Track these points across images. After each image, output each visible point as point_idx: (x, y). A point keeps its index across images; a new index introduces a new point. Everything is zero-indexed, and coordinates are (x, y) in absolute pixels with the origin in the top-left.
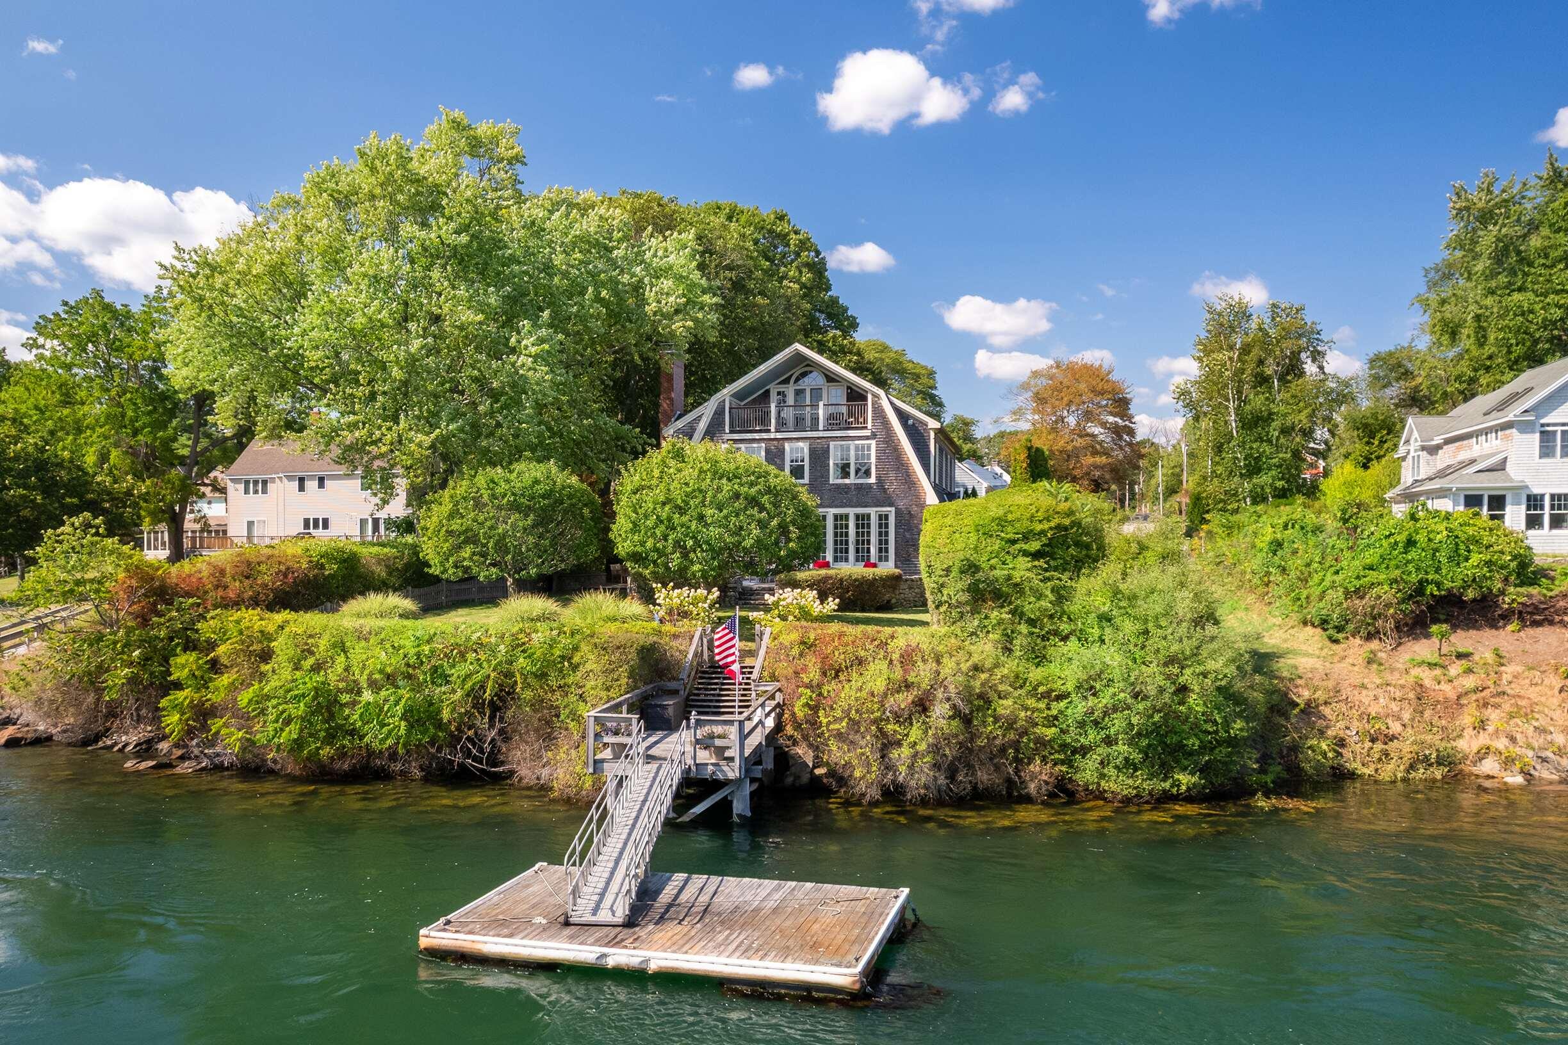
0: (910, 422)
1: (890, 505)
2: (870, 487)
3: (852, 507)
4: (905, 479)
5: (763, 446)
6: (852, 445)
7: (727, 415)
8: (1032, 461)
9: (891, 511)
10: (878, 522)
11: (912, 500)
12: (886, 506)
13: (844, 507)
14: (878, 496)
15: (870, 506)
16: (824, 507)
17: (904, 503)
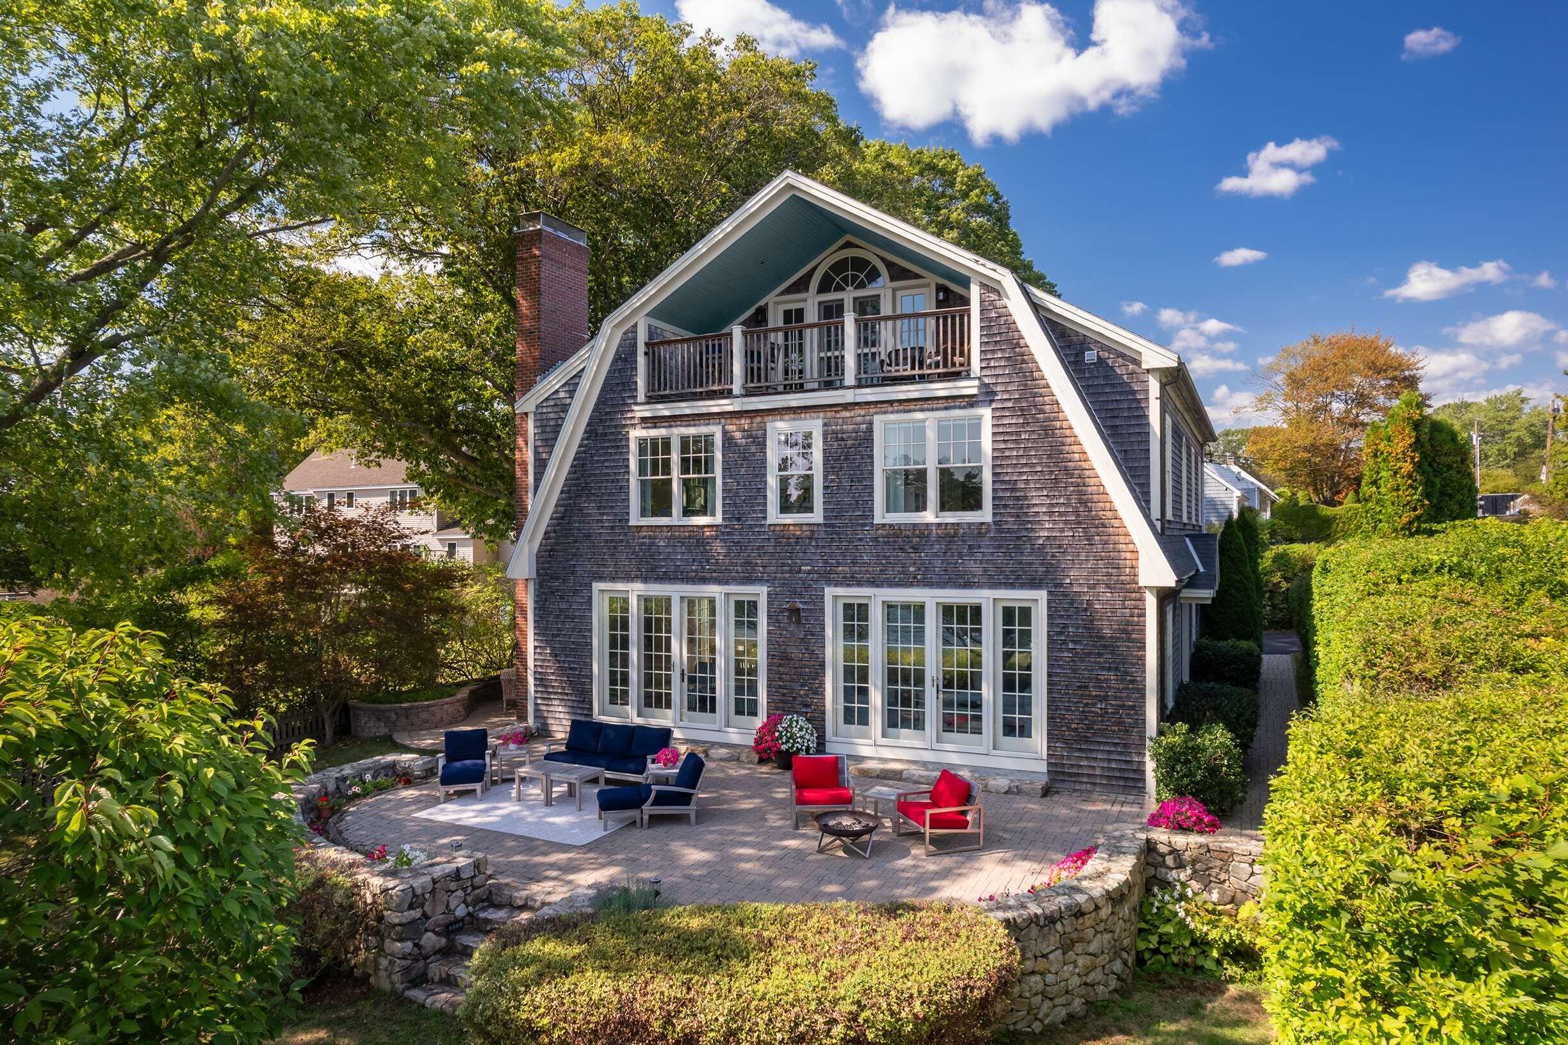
0: (1090, 356)
1: (1034, 584)
2: (980, 535)
3: (930, 585)
4: (1076, 513)
5: (716, 431)
6: (930, 419)
7: (641, 360)
8: (1424, 455)
9: (1038, 600)
10: (1000, 627)
11: (1095, 571)
12: (1022, 586)
13: (911, 585)
14: (1000, 558)
15: (980, 586)
16: (860, 584)
17: (1076, 577)
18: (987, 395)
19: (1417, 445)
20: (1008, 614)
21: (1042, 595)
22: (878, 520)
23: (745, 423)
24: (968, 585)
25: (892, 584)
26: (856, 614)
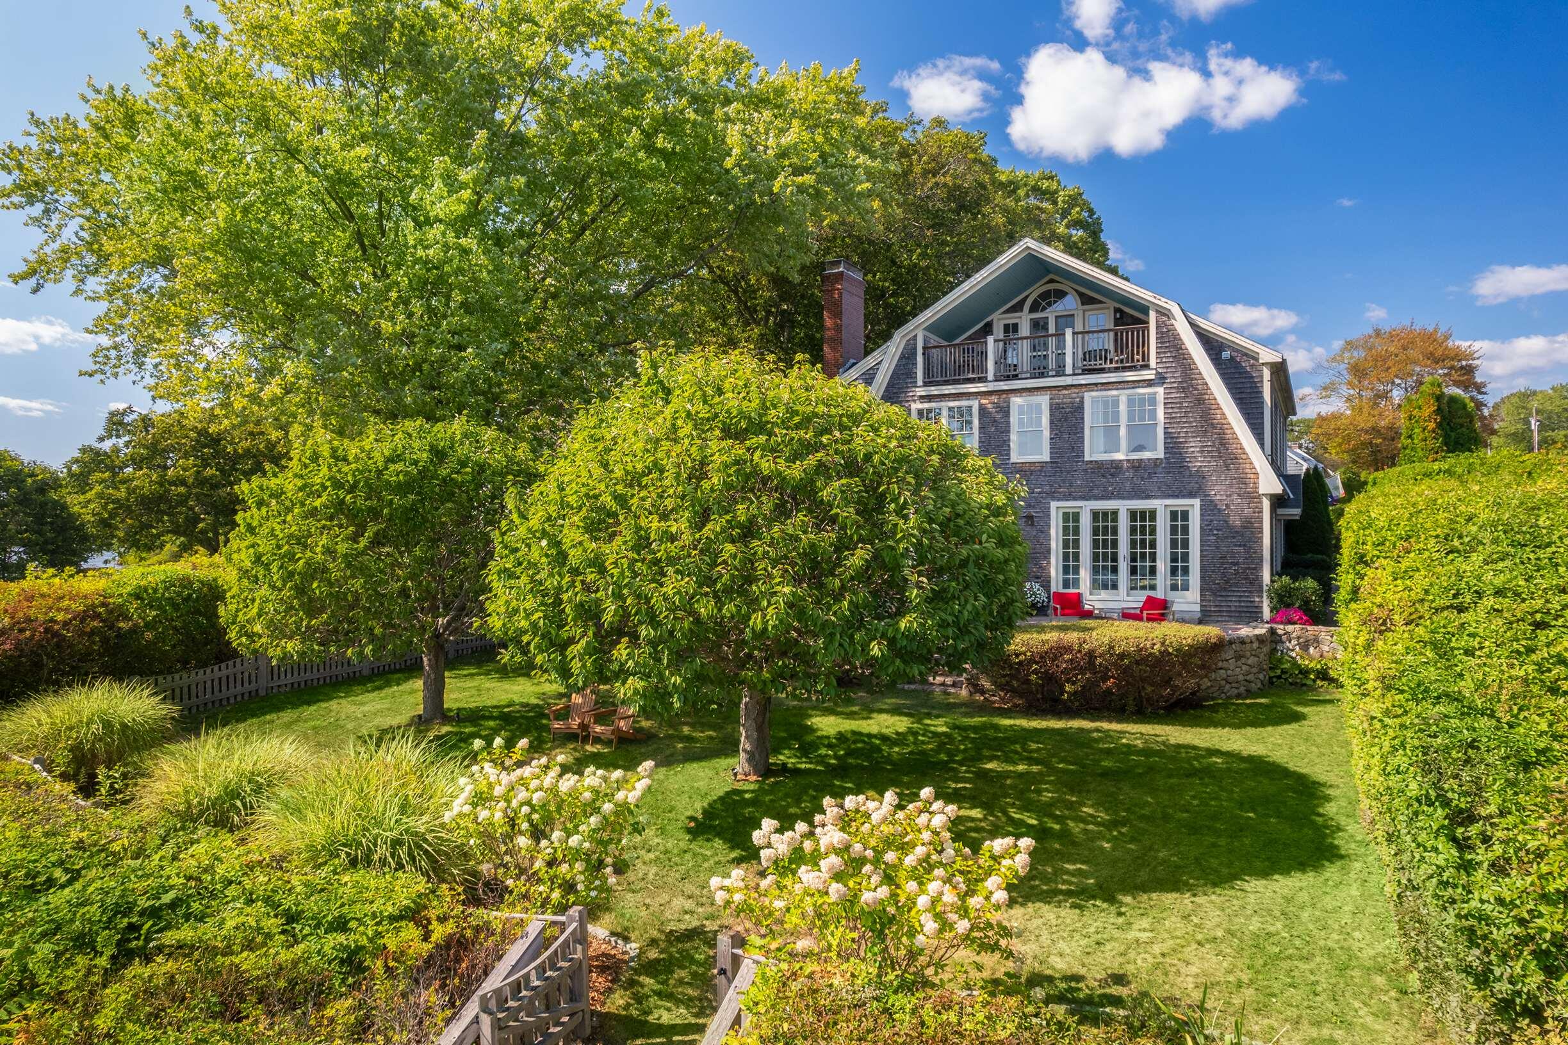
0: (1226, 355)
1: (1191, 495)
2: (1156, 466)
3: (1123, 498)
4: (1219, 451)
5: (975, 404)
6: (1123, 396)
7: (920, 359)
8: (1443, 418)
9: (1194, 506)
10: (1169, 523)
11: (1231, 486)
12: (1184, 497)
13: (1109, 498)
14: (1169, 480)
15: (1156, 497)
16: (1075, 499)
17: (1217, 491)
18: (1161, 379)
19: (1439, 411)
20: (1174, 515)
21: (1197, 502)
22: (1087, 458)
23: (995, 399)
24: (1148, 497)
25: (1097, 498)
26: (1072, 519)
